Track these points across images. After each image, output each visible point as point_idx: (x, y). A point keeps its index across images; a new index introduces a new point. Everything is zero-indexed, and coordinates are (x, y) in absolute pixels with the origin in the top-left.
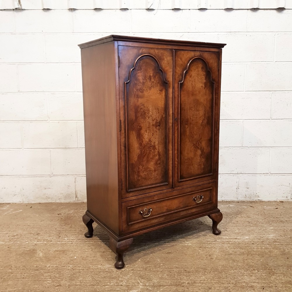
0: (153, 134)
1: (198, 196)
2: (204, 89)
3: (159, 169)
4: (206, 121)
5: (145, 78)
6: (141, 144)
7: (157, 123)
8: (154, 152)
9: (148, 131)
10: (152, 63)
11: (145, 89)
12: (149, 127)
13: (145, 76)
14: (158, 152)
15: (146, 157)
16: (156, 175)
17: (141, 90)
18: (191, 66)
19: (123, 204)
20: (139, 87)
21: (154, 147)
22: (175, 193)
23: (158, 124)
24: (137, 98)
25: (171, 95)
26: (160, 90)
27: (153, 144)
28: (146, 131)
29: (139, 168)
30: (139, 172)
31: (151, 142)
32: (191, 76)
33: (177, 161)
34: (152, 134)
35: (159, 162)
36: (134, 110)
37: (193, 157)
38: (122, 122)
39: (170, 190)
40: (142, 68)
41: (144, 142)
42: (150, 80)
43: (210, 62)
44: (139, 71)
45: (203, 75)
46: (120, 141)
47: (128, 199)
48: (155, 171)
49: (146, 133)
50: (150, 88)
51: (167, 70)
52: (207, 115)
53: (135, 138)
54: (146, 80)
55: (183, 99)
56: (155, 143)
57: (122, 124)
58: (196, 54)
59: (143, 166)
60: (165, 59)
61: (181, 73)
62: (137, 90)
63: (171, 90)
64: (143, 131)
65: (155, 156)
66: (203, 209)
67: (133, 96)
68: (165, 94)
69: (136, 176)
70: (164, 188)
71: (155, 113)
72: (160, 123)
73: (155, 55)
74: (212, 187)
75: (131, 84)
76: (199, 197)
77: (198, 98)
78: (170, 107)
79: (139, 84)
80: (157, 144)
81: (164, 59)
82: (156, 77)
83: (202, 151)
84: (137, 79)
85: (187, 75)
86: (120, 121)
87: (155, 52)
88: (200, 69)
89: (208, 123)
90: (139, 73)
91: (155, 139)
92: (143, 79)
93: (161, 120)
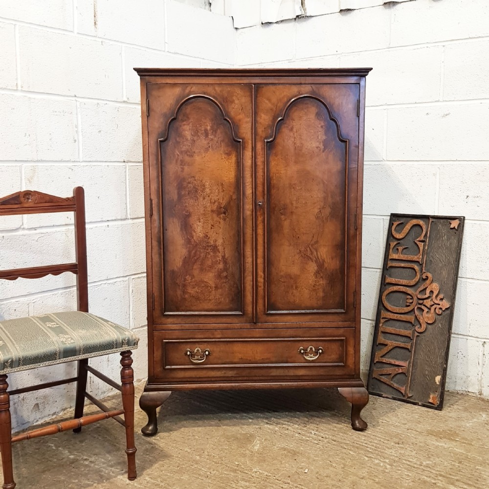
0: (212, 225)
1: (311, 349)
2: (323, 151)
3: (224, 286)
4: (328, 211)
5: (196, 133)
6: (189, 241)
7: (221, 207)
8: (215, 257)
9: (202, 220)
10: (209, 109)
11: (197, 151)
12: (204, 214)
13: (196, 130)
14: (223, 257)
15: (199, 263)
16: (218, 296)
17: (189, 152)
18: (293, 111)
19: (156, 333)
20: (184, 148)
21: (215, 248)
22: (257, 332)
23: (222, 211)
24: (181, 165)
25: (248, 162)
26: (227, 154)
27: (212, 243)
28: (200, 219)
29: (185, 280)
30: (184, 286)
31: (209, 238)
32: (291, 130)
33: (263, 276)
34: (210, 226)
35: (225, 274)
36: (175, 185)
37: (298, 273)
38: (155, 202)
39: (248, 325)
40: (190, 116)
41: (195, 238)
42: (207, 135)
43: (337, 103)
44: (185, 123)
45: (319, 126)
46: (150, 231)
47: (165, 327)
48: (216, 288)
49: (198, 223)
50: (207, 150)
51: (240, 120)
52: (330, 199)
53: (179, 230)
54: (198, 136)
55: (273, 170)
56: (216, 241)
57: (153, 206)
58: (302, 89)
59: (193, 277)
60: (236, 102)
61: (270, 123)
62: (181, 152)
63: (248, 154)
64: (193, 220)
65: (216, 263)
66: (322, 374)
67: (175, 161)
68: (237, 159)
69: (179, 292)
70: (235, 320)
71: (217, 191)
72: (226, 208)
73: (216, 96)
74: (343, 337)
75: (171, 143)
76: (314, 349)
77: (309, 168)
78: (248, 183)
79: (185, 143)
80: (220, 244)
81: (233, 102)
82: (219, 131)
83: (321, 265)
84: (180, 135)
85: (283, 126)
86: (151, 200)
87: (215, 90)
88: (312, 116)
89: (333, 215)
90: (184, 125)
91: (217, 235)
92: (192, 135)
93: (229, 203)
